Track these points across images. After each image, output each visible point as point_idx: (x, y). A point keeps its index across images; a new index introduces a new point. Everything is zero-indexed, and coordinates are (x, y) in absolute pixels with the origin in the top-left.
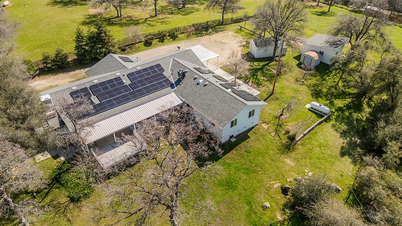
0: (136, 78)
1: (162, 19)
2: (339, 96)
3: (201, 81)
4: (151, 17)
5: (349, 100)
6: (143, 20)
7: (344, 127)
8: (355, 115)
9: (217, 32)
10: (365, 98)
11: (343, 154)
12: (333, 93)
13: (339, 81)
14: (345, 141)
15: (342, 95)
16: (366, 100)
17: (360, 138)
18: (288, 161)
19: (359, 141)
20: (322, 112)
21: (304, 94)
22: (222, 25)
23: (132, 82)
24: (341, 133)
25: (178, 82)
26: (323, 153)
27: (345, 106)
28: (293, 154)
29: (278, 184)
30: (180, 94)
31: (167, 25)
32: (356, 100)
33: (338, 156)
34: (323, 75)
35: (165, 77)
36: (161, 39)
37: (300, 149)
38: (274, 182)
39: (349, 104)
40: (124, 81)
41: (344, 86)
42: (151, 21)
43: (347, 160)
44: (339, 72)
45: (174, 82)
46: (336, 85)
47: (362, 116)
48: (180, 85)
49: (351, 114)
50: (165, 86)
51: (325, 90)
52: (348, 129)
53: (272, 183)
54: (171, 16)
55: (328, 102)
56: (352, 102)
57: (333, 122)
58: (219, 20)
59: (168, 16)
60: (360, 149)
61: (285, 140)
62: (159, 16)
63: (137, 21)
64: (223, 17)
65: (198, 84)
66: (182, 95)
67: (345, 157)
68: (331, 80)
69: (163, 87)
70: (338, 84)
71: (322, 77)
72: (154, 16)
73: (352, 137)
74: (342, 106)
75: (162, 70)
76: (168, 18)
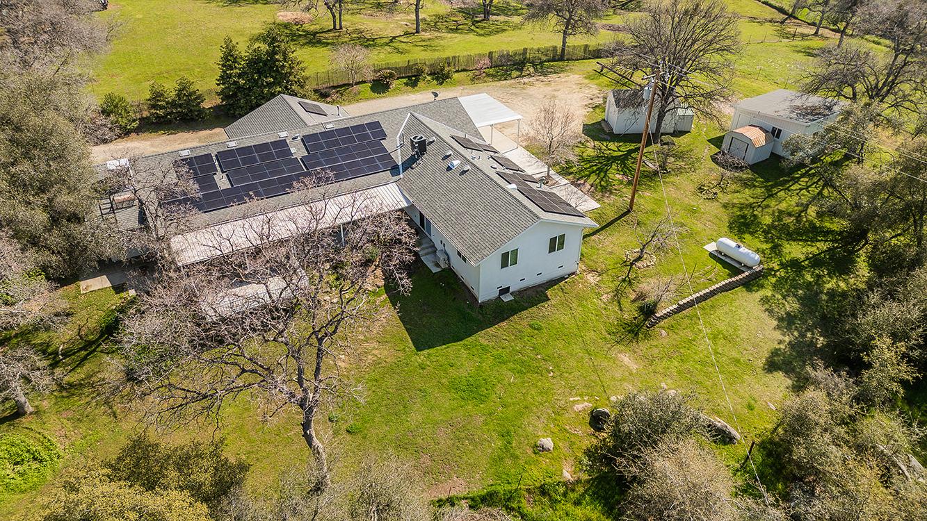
0: (320, 146)
1: (429, 39)
2: (801, 234)
3: (456, 162)
4: (406, 34)
5: (823, 246)
6: (385, 40)
7: (793, 306)
9: (545, 74)
10: (864, 245)
14: (787, 338)
15: (810, 233)
16: (868, 249)
18: (626, 360)
20: (741, 264)
21: (710, 221)
22: (561, 58)
23: (309, 153)
24: (781, 319)
25: (409, 164)
26: (718, 353)
27: (807, 259)
28: (643, 347)
29: (586, 404)
30: (404, 189)
31: (435, 53)
32: (840, 248)
34: (772, 186)
35: (384, 150)
36: (411, 80)
37: (663, 336)
38: (576, 399)
39: (819, 254)
40: (293, 150)
42: (404, 42)
44: (817, 183)
45: (400, 163)
46: (802, 212)
48: (412, 169)
49: (818, 277)
50: (379, 168)
51: (767, 219)
52: (801, 312)
53: (571, 399)
54: (450, 35)
55: (767, 246)
56: (829, 249)
57: (768, 292)
58: (555, 48)
59: (445, 35)
61: (630, 312)
62: (423, 33)
63: (374, 40)
64: (564, 43)
65: (449, 169)
66: (409, 190)
67: (775, 374)
68: (791, 199)
69: (374, 169)
70: (805, 210)
71: (768, 189)
72: (414, 34)
73: (806, 330)
74: (802, 257)
75: (383, 135)
76: (443, 39)
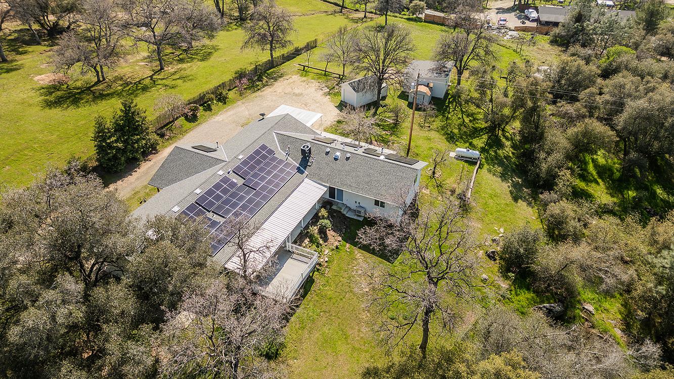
0: (247, 172)
1: (176, 72)
2: (474, 134)
3: (338, 154)
4: (156, 72)
5: (485, 137)
6: (148, 81)
7: (499, 169)
8: (500, 152)
9: (276, 79)
10: (498, 131)
11: (516, 199)
12: (465, 132)
13: (462, 116)
14: (509, 184)
15: (476, 132)
16: (500, 132)
17: (519, 177)
18: (474, 224)
19: (520, 180)
20: (471, 158)
21: (439, 141)
22: (274, 66)
23: (245, 179)
24: (501, 177)
25: (304, 164)
26: (498, 204)
27: (486, 145)
28: (473, 214)
29: (481, 252)
31: (194, 82)
32: (491, 135)
33: (513, 202)
34: (443, 113)
35: (282, 161)
36: (205, 106)
37: (476, 207)
39: (487, 141)
40: (235, 181)
41: (470, 121)
42: (163, 79)
43: (521, 203)
44: (456, 106)
45: (298, 165)
46: (463, 123)
47: (507, 152)
48: (310, 166)
49: (495, 152)
50: (292, 173)
51: (456, 131)
52: (504, 170)
54: (184, 66)
55: (467, 145)
56: (489, 138)
57: (486, 166)
59: (180, 66)
60: (526, 188)
61: (456, 201)
62: (166, 68)
64: (272, 56)
65: (336, 159)
67: (519, 202)
68: (455, 117)
69: (290, 175)
70: (464, 120)
71: (444, 116)
72: (160, 71)
73: (512, 178)
74: (483, 145)
75: (271, 152)
76: (185, 69)
